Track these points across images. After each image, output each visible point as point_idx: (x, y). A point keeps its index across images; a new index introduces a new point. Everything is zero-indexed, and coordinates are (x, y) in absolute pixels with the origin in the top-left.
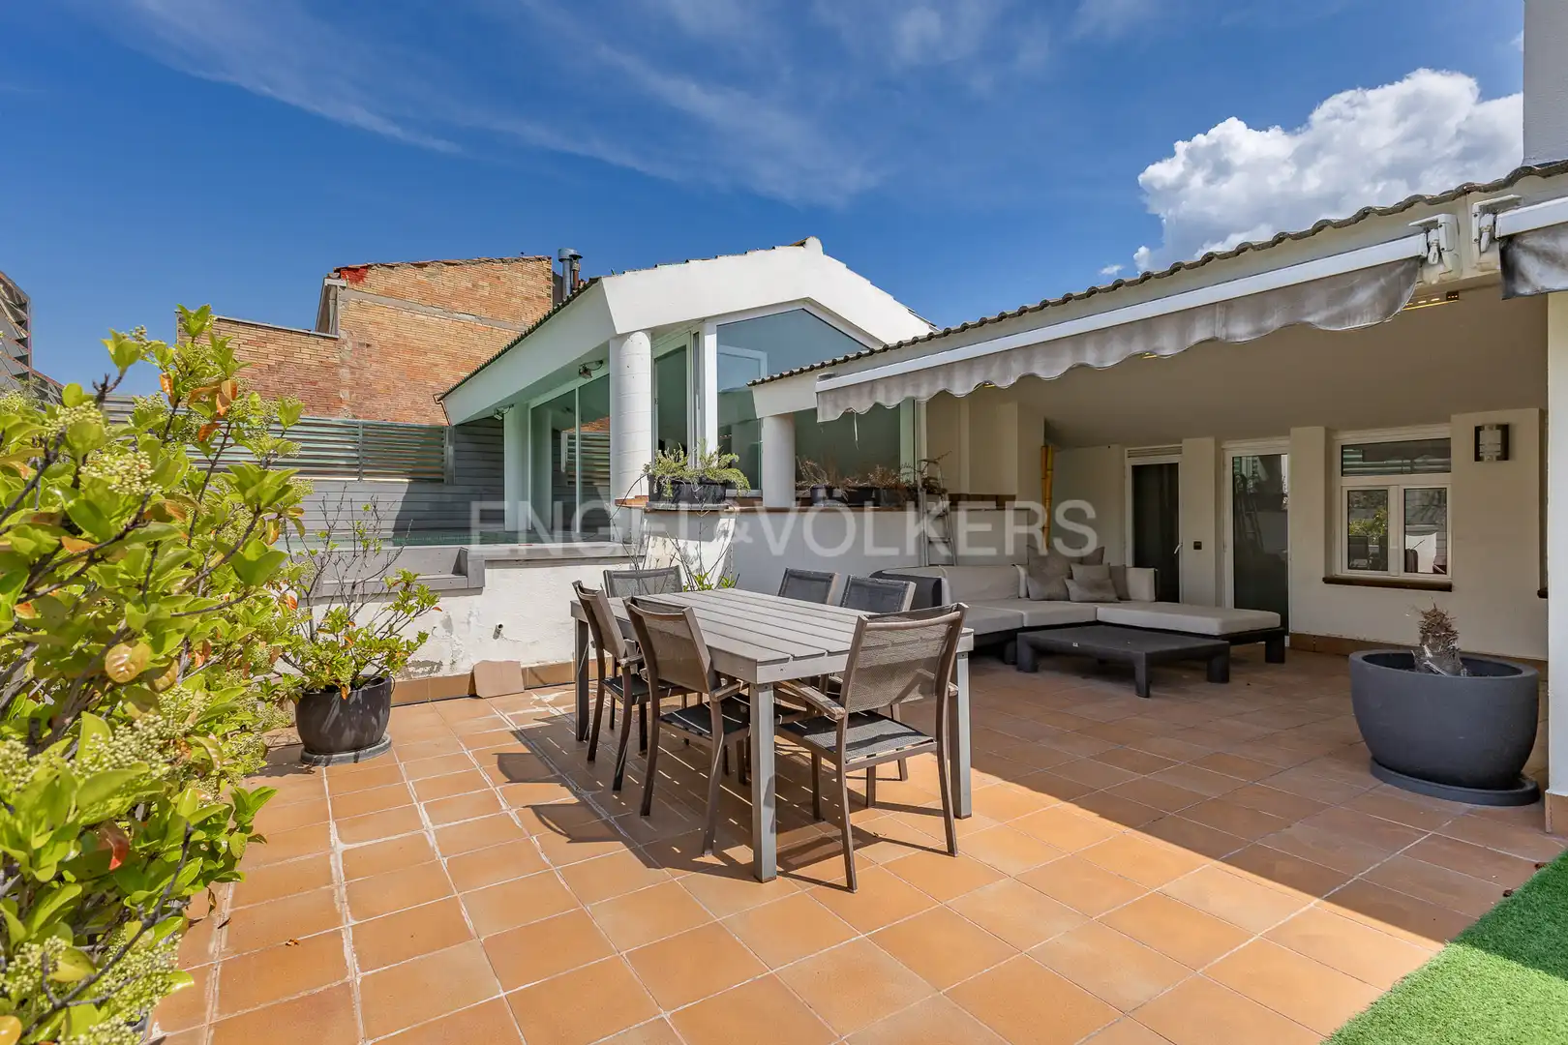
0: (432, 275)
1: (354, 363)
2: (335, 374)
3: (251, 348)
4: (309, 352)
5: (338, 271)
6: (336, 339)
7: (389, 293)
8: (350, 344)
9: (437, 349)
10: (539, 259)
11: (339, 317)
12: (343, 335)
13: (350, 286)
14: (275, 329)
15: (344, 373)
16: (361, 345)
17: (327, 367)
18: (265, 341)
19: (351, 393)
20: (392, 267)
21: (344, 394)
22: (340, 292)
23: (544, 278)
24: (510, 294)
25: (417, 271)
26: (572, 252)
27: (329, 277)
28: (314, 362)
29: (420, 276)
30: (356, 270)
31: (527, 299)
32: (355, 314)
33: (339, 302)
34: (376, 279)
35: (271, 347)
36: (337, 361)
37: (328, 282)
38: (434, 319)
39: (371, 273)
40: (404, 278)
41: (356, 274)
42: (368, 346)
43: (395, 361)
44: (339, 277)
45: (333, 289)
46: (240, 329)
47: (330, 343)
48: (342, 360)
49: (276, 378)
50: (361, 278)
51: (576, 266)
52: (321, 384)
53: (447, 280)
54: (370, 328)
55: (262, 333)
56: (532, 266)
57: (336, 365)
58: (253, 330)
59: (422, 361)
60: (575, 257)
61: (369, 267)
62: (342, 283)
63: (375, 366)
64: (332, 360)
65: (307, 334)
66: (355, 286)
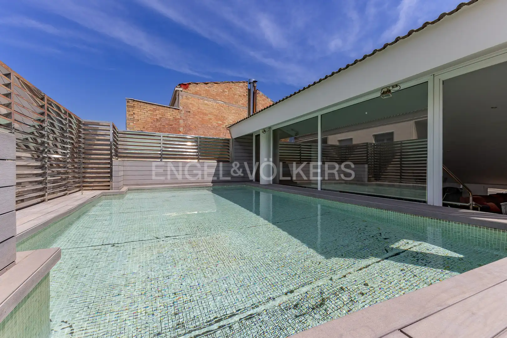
0: (210, 87)
1: (184, 118)
2: (178, 122)
3: (151, 112)
4: (170, 114)
5: (180, 85)
6: (179, 109)
7: (196, 93)
8: (183, 111)
9: (211, 113)
10: (244, 82)
11: (180, 102)
12: (181, 108)
13: (184, 90)
15: (181, 121)
16: (187, 111)
17: (176, 119)
18: (155, 110)
19: (183, 129)
20: (197, 84)
21: (181, 129)
22: (180, 92)
23: (245, 89)
24: (235, 94)
25: (206, 85)
26: (254, 80)
27: (177, 87)
28: (171, 118)
29: (206, 87)
30: (185, 85)
31: (240, 96)
32: (186, 101)
33: (180, 96)
34: (192, 88)
35: (158, 112)
36: (179, 117)
37: (176, 89)
38: (211, 103)
39: (190, 86)
40: (202, 88)
41: (185, 86)
42: (189, 112)
43: (198, 118)
44: (180, 87)
45: (178, 91)
46: (146, 105)
47: (177, 111)
48: (181, 117)
49: (159, 123)
50: (187, 88)
51: (255, 85)
52: (174, 125)
53: (215, 89)
54: (190, 106)
55: (154, 107)
56: (241, 84)
57: (179, 119)
58: (152, 106)
59: (207, 118)
60: (255, 82)
61: (190, 84)
62: (181, 89)
63: (191, 119)
64: (177, 117)
65: (170, 108)
66: (185, 91)
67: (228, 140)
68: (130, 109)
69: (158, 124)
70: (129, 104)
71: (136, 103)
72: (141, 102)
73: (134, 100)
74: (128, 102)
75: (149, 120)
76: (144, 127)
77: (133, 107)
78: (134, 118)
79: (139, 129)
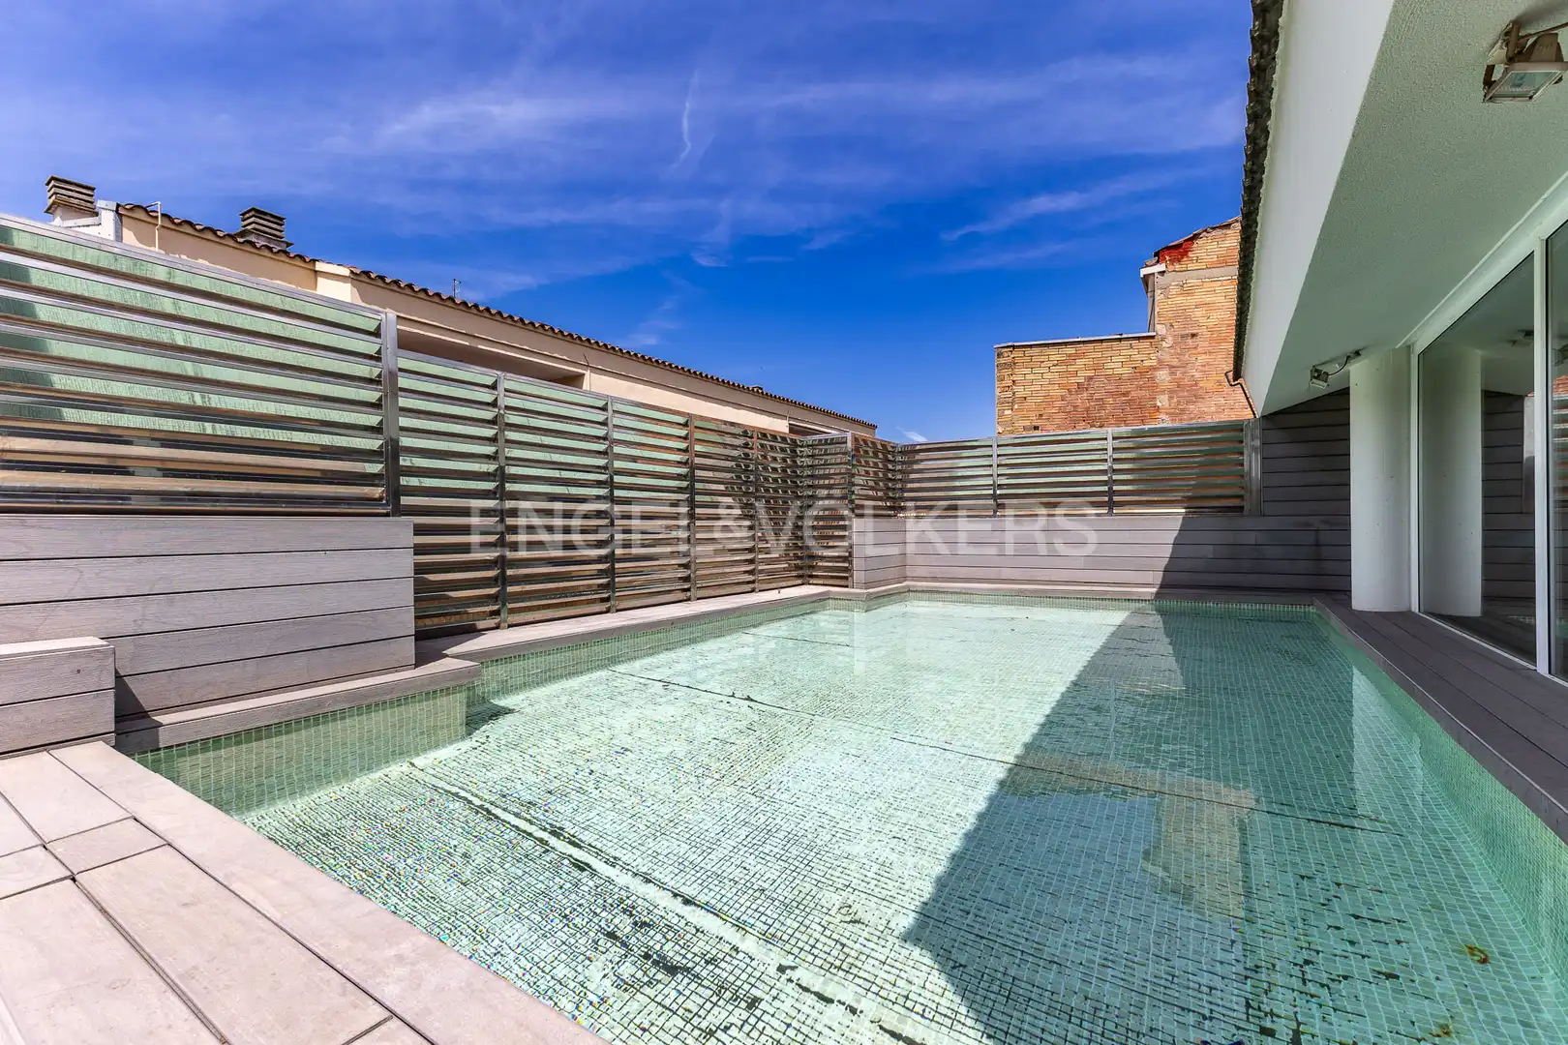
1: (1175, 362)
2: (1152, 379)
3: (1062, 368)
4: (1121, 360)
5: (1157, 254)
6: (1153, 337)
8: (1171, 339)
11: (1158, 309)
12: (1161, 329)
13: (1171, 268)
15: (1163, 376)
16: (1182, 337)
17: (1143, 373)
18: (1074, 357)
19: (1171, 398)
21: (1162, 401)
22: (1156, 280)
27: (1145, 266)
28: (1126, 371)
30: (1178, 246)
32: (1180, 299)
33: (1157, 293)
34: (1206, 248)
35: (1079, 363)
36: (1154, 363)
37: (1143, 272)
39: (1198, 243)
41: (1178, 251)
42: (1193, 335)
44: (1158, 262)
45: (1148, 279)
46: (1052, 351)
47: (1146, 344)
48: (1160, 361)
49: (1085, 396)
50: (1185, 253)
52: (1133, 394)
54: (1199, 313)
55: (1070, 350)
57: (1153, 368)
61: (1196, 237)
62: (1161, 267)
63: (1202, 359)
64: (1147, 363)
65: (1120, 340)
66: (1177, 267)
68: (1006, 372)
69: (1081, 400)
70: (1002, 361)
71: (1017, 353)
72: (1031, 346)
73: (1014, 347)
74: (999, 355)
75: (1056, 392)
76: (1041, 415)
77: (1011, 365)
78: (1014, 393)
79: (1027, 423)
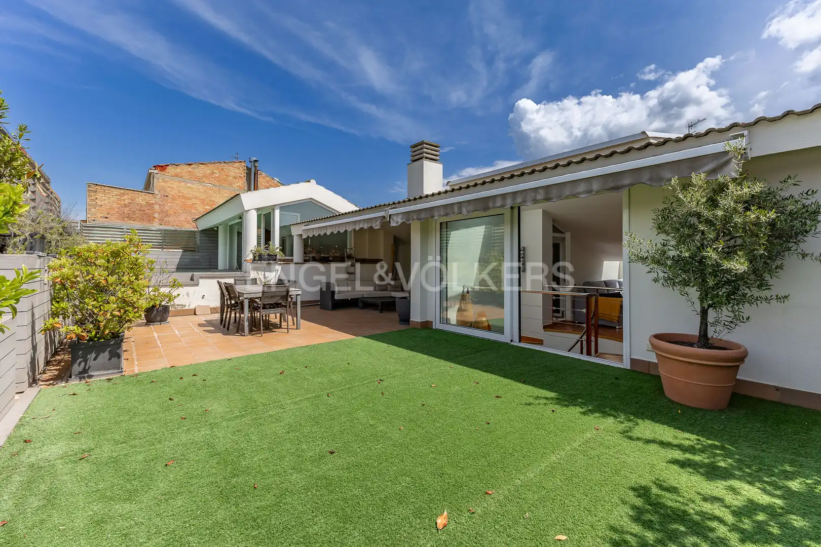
0: (194, 168)
1: (161, 203)
2: (153, 207)
3: (118, 197)
4: (142, 199)
5: (154, 167)
6: (153, 194)
7: (176, 175)
8: (159, 195)
9: (196, 198)
10: (241, 162)
11: (155, 185)
12: (156, 192)
13: (160, 173)
14: (128, 190)
15: (157, 207)
16: (164, 196)
17: (150, 205)
18: (124, 194)
19: (159, 215)
20: (178, 165)
21: (156, 215)
22: (155, 175)
23: (242, 169)
24: (228, 176)
25: (189, 166)
26: (255, 159)
27: (151, 169)
28: (143, 203)
29: (190, 169)
30: (162, 166)
31: (235, 177)
32: (163, 184)
33: (155, 179)
34: (171, 170)
35: (126, 197)
36: (154, 202)
37: (150, 171)
38: (195, 186)
39: (168, 167)
40: (183, 169)
41: (162, 168)
42: (167, 196)
43: (178, 202)
44: (155, 169)
45: (153, 174)
46: (113, 189)
47: (151, 195)
48: (156, 202)
49: (128, 209)
50: (165, 169)
51: (256, 164)
52: (147, 211)
53: (200, 170)
54: (169, 189)
55: (122, 191)
56: (237, 165)
57: (153, 204)
58: (118, 190)
59: (190, 202)
60: (256, 161)
61: (167, 165)
62: (156, 171)
63: (169, 204)
64: (151, 202)
65: (142, 192)
66: (162, 173)
67: (195, 232)
68: (92, 194)
69: (126, 210)
70: (90, 189)
71: (99, 187)
72: (104, 186)
73: (96, 185)
74: (89, 186)
75: (115, 205)
77: (96, 191)
78: (96, 203)
79: (102, 215)
